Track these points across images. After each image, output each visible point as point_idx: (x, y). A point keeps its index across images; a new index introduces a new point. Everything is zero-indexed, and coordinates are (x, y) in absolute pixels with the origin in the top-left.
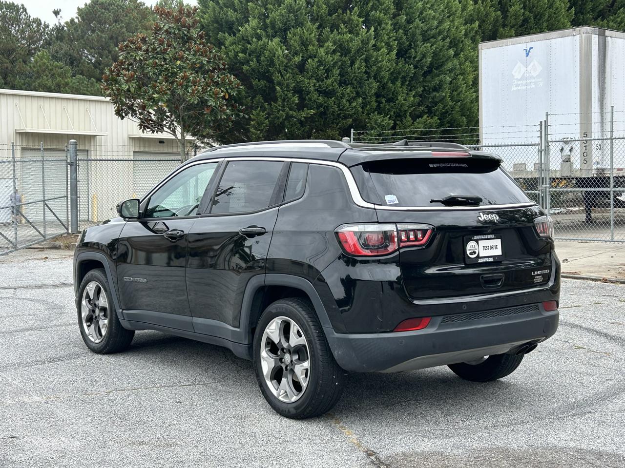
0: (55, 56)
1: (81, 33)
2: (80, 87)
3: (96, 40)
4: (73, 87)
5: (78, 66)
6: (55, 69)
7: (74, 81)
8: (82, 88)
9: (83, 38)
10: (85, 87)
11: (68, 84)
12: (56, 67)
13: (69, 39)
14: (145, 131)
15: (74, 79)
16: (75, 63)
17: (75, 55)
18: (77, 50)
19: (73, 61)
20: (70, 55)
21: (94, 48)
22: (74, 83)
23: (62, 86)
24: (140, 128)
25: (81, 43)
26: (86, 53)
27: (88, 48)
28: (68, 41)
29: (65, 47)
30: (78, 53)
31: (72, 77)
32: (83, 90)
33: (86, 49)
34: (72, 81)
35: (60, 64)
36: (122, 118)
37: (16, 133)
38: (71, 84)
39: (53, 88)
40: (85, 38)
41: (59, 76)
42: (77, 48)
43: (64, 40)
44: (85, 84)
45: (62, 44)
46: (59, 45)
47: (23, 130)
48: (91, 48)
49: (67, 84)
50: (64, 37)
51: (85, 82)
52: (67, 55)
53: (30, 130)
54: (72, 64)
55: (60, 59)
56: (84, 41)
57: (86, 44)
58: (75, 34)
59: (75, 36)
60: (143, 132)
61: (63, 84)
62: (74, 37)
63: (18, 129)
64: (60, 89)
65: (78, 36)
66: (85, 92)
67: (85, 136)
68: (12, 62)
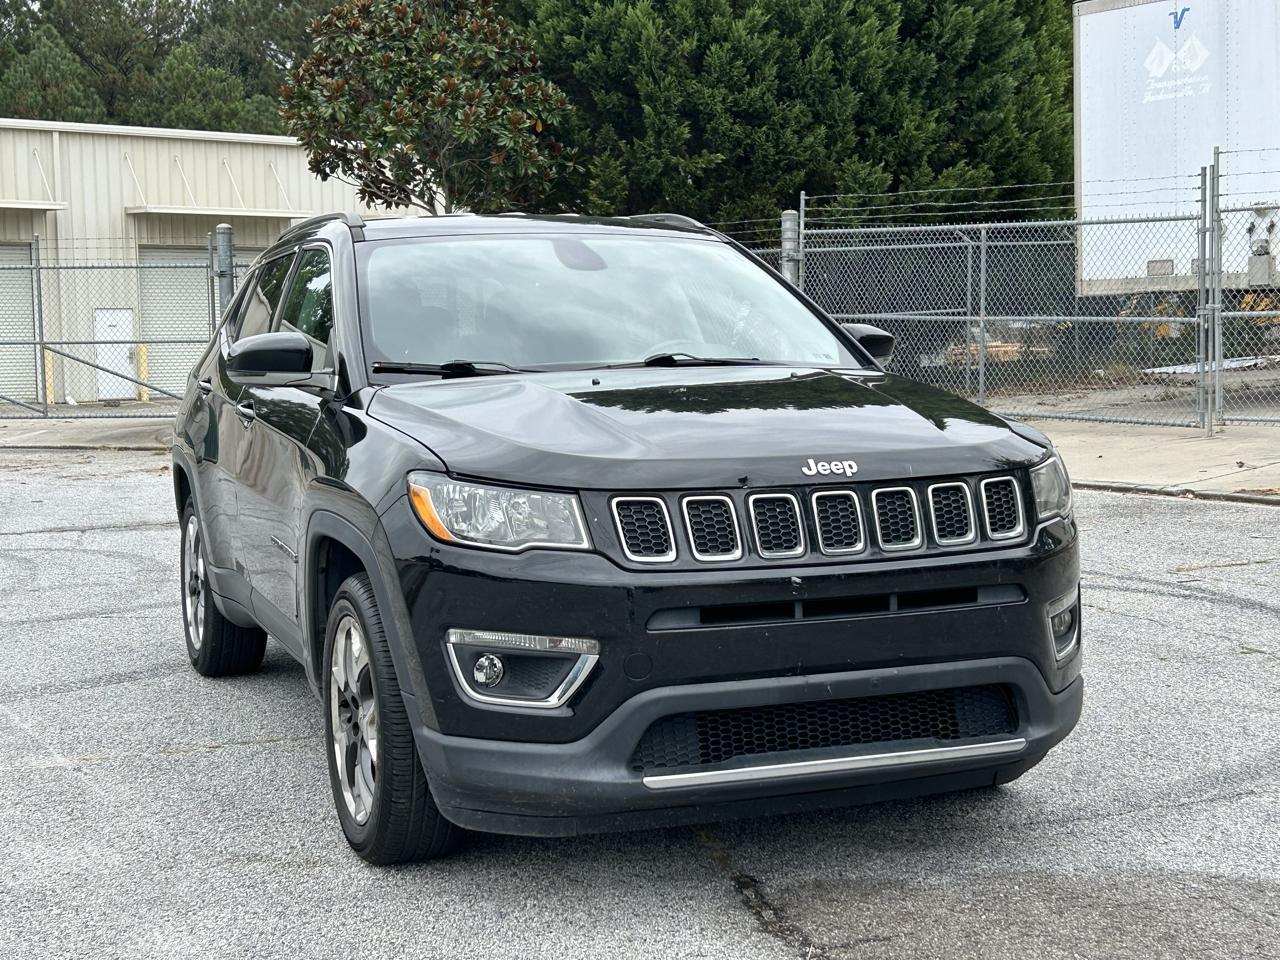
0: (211, 56)
1: (263, 6)
2: (260, 121)
3: (292, 20)
4: (247, 120)
5: (257, 77)
6: (210, 83)
7: (248, 107)
8: (265, 122)
9: (266, 17)
10: (271, 120)
11: (236, 115)
12: (211, 78)
13: (237, 21)
14: (372, 204)
15: (248, 103)
16: (251, 71)
17: (251, 52)
18: (255, 42)
19: (246, 66)
20: (241, 54)
21: (289, 39)
22: (248, 112)
23: (224, 117)
24: (363, 199)
25: (262, 27)
26: (273, 50)
27: (278, 37)
28: (235, 25)
29: (230, 36)
30: (257, 49)
31: (244, 98)
32: (267, 125)
33: (272, 40)
34: (244, 107)
35: (220, 71)
36: (325, 177)
37: (128, 215)
38: (243, 113)
39: (206, 122)
40: (271, 17)
41: (218, 97)
42: (255, 38)
43: (228, 24)
44: (271, 113)
45: (223, 30)
46: (219, 32)
47: (141, 207)
48: (283, 38)
49: (234, 114)
50: (229, 16)
51: (271, 109)
52: (234, 53)
53: (155, 208)
54: (244, 71)
55: (221, 63)
56: (269, 24)
57: (272, 29)
58: (249, 10)
59: (251, 14)
60: (367, 207)
61: (227, 114)
62: (247, 15)
63: (131, 205)
64: (220, 124)
65: (256, 14)
66: (273, 130)
67: (267, 219)
68: (125, 71)
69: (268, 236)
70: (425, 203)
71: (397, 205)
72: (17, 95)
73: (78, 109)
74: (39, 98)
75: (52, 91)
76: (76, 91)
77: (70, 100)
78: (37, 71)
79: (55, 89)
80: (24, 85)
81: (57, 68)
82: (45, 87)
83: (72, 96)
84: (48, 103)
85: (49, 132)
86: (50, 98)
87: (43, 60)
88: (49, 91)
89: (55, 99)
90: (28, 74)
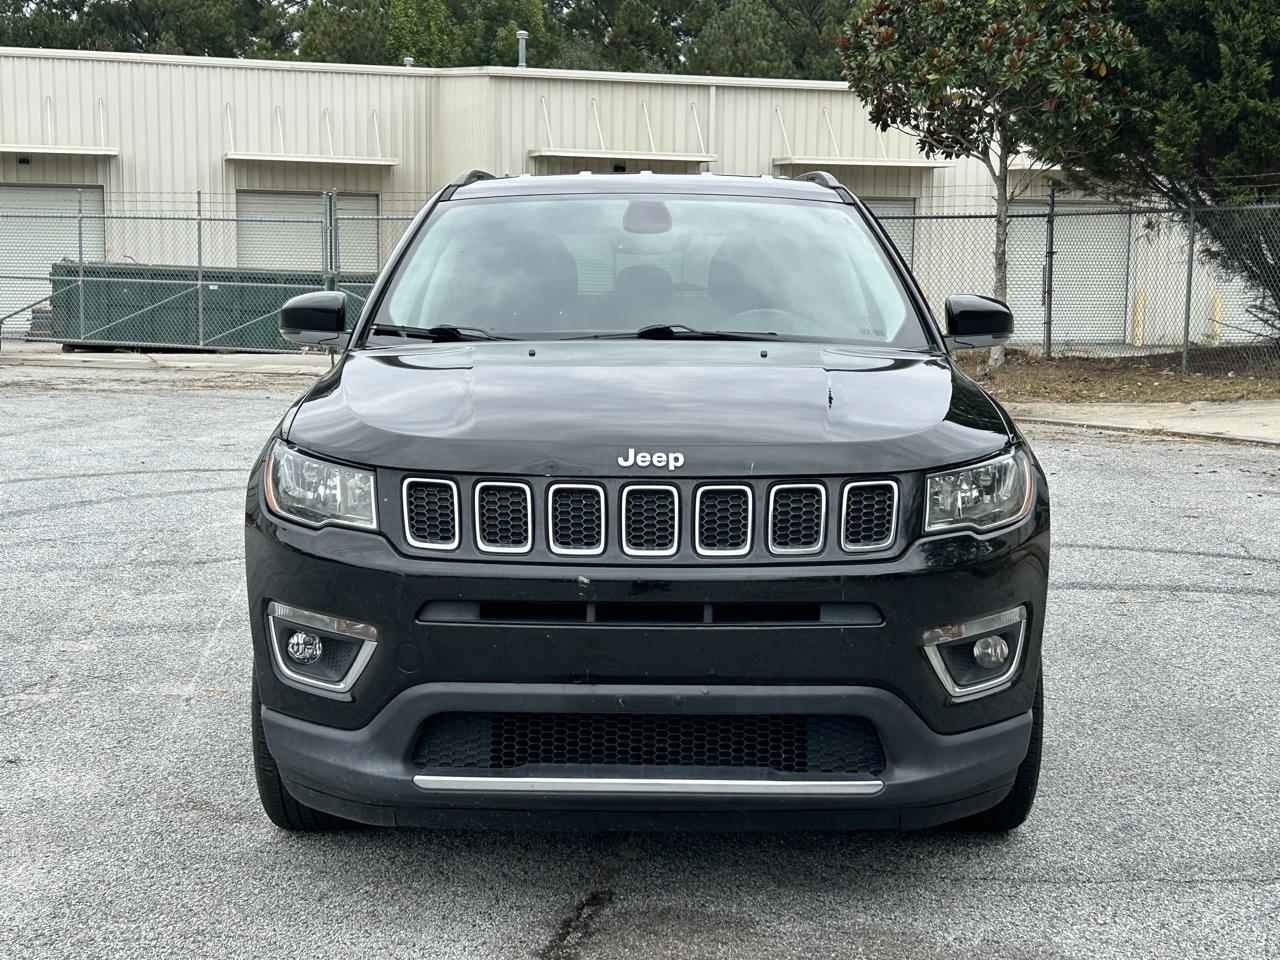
14: (931, 154)
24: (922, 149)
36: (884, 129)
37: (775, 166)
47: (786, 159)
53: (799, 159)
60: (928, 157)
63: (779, 157)
67: (910, 169)
68: (818, 25)
69: (909, 187)
70: (979, 152)
71: (958, 156)
72: (710, 51)
73: (765, 63)
74: (730, 53)
75: (743, 46)
76: (764, 45)
77: (757, 54)
78: (730, 27)
79: (745, 44)
80: (717, 40)
81: (749, 24)
82: (737, 42)
83: (760, 50)
84: (738, 58)
85: (707, 87)
86: (740, 53)
87: (737, 18)
88: (740, 46)
89: (745, 54)
90: (721, 31)
